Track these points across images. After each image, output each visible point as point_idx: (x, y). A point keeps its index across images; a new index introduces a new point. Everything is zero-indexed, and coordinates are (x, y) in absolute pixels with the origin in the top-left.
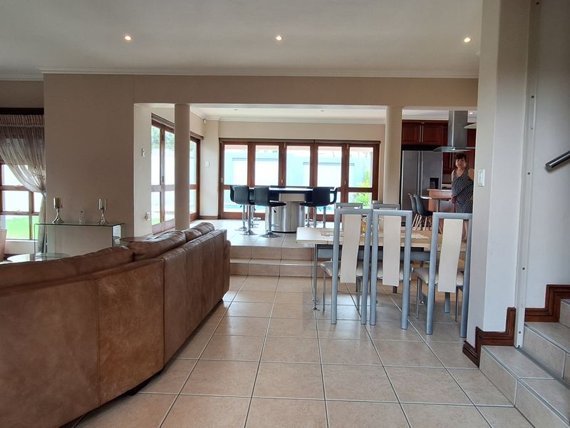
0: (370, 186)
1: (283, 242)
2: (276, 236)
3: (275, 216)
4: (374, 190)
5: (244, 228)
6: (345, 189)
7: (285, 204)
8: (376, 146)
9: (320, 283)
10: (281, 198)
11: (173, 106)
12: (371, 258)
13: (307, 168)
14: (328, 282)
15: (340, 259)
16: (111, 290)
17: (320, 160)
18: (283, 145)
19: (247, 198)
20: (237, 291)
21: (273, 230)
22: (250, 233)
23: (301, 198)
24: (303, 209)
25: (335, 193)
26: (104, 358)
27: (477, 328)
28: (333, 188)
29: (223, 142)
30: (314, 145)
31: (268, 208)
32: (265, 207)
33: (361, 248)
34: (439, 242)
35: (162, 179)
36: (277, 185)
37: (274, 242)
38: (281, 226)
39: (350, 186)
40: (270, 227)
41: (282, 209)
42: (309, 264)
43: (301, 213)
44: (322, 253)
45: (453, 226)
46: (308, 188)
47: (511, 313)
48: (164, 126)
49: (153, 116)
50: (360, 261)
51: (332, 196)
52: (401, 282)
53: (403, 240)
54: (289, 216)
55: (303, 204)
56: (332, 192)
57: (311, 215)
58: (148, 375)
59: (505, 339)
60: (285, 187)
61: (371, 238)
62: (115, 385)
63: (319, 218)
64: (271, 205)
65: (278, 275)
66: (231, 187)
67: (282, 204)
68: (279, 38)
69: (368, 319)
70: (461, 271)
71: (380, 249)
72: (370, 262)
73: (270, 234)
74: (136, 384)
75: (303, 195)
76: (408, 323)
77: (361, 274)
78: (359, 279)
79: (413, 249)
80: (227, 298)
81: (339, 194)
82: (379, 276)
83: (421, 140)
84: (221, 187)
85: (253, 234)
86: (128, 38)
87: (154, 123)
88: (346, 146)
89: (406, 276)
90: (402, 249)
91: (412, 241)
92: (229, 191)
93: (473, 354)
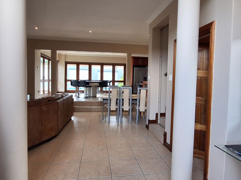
0: (123, 80)
1: (91, 100)
2: (88, 98)
3: (88, 91)
4: (124, 82)
5: (76, 95)
6: (114, 81)
7: (91, 87)
8: (124, 65)
9: (104, 113)
10: (90, 84)
11: (50, 51)
12: (120, 103)
13: (99, 73)
14: (107, 113)
15: (110, 103)
16: (45, 109)
17: (104, 70)
18: (90, 64)
19: (77, 84)
20: (76, 116)
21: (87, 96)
22: (79, 97)
23: (97, 84)
24: (98, 88)
25: (110, 82)
26: (43, 128)
27: (149, 119)
28: (109, 81)
29: (67, 63)
30: (102, 65)
31: (85, 88)
32: (84, 88)
33: (117, 99)
34: (140, 97)
35: (44, 77)
36: (88, 80)
37: (88, 100)
38: (90, 95)
39: (115, 80)
40: (86, 95)
41: (91, 88)
42: (100, 107)
43: (97, 90)
44: (105, 101)
45: (143, 92)
46: (100, 81)
47: (157, 114)
48: (45, 57)
49: (41, 54)
50: (117, 104)
51: (108, 84)
52: (129, 109)
53: (129, 97)
54: (93, 91)
55: (98, 87)
56: (109, 82)
57: (101, 90)
58: (54, 135)
59: (155, 122)
60: (91, 80)
61: (120, 97)
62: (45, 137)
63: (104, 92)
64: (86, 87)
65: (90, 111)
66: (71, 81)
67: (90, 87)
68: (90, 32)
69: (119, 121)
70: (146, 106)
71: (123, 100)
72: (120, 104)
73: (86, 97)
74: (51, 137)
75: (98, 83)
76: (131, 121)
77: (117, 107)
78: (117, 109)
79: (133, 100)
80: (73, 118)
81: (111, 83)
82: (123, 108)
83: (140, 64)
84: (66, 80)
85: (80, 98)
86: (36, 28)
87: (42, 56)
88: (114, 65)
89: (131, 108)
90: (129, 99)
91: (132, 97)
92: (70, 82)
93: (147, 127)
